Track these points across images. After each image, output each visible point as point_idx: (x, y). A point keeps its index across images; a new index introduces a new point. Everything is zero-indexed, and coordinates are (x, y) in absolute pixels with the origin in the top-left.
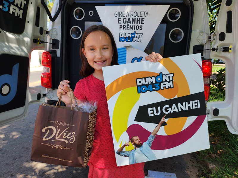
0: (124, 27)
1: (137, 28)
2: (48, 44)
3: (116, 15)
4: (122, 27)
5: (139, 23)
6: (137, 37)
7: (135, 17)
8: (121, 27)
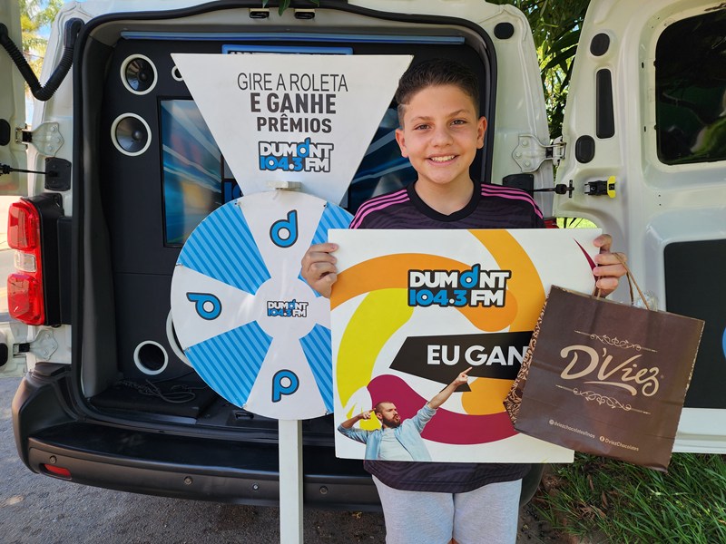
0: (271, 125)
1: (315, 126)
2: (31, 178)
3: (244, 86)
4: (264, 124)
5: (321, 111)
6: (315, 156)
7: (306, 92)
8: (262, 122)
